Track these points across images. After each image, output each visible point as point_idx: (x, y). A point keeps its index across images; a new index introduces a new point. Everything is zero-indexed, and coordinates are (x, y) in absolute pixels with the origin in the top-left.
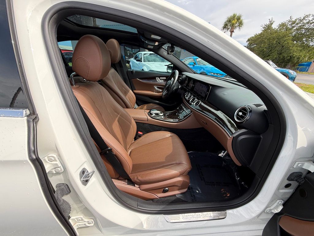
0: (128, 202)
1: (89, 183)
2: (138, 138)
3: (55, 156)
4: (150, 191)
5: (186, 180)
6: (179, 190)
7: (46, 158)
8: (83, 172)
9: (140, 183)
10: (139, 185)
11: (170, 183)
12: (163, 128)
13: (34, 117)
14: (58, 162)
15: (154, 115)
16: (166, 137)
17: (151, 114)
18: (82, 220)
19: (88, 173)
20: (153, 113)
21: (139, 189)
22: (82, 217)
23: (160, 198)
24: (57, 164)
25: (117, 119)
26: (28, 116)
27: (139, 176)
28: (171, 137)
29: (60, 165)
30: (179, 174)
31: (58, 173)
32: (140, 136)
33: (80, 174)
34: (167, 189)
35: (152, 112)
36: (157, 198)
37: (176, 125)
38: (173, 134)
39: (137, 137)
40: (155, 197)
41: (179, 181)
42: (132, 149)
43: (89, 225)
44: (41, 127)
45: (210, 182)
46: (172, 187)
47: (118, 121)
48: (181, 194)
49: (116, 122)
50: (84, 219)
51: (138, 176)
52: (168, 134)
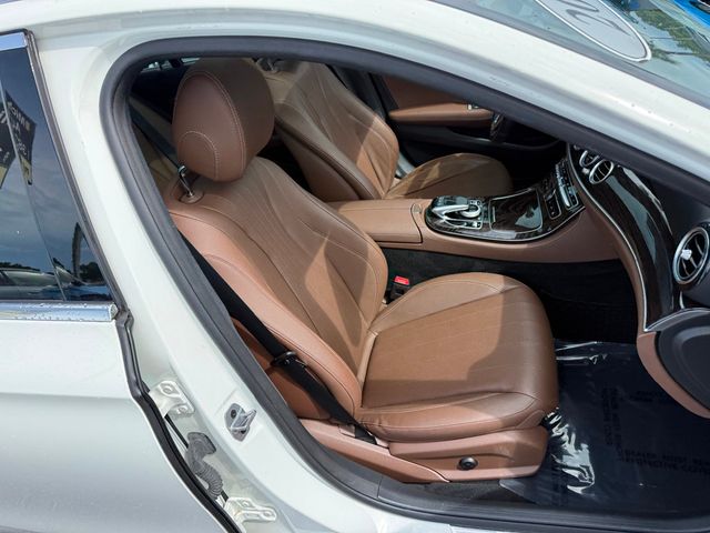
0: (352, 484)
1: (249, 437)
2: (398, 297)
3: (173, 383)
4: (419, 461)
5: (530, 443)
6: (509, 466)
7: (159, 386)
8: (233, 413)
9: (391, 439)
10: (389, 442)
11: (479, 447)
12: (478, 263)
13: (124, 317)
14: (180, 395)
15: (446, 218)
16: (484, 295)
17: (435, 217)
18: (251, 506)
19: (243, 415)
20: (440, 212)
21: (386, 452)
22: (249, 500)
23: (451, 481)
24: (178, 399)
25: (322, 251)
26: (116, 318)
27: (387, 420)
28: (501, 296)
29: (185, 400)
30: (500, 424)
31: (185, 414)
32: (402, 291)
33: (226, 418)
34: (471, 460)
35: (436, 209)
36: (441, 481)
37: (525, 250)
38: (514, 285)
39: (392, 294)
40: (434, 478)
41: (506, 444)
42: (380, 330)
43: (267, 518)
44: (139, 332)
45: (639, 454)
46: (488, 456)
47: (327, 255)
48: (518, 478)
49: (320, 261)
50: (254, 504)
51: (382, 418)
52: (495, 284)
